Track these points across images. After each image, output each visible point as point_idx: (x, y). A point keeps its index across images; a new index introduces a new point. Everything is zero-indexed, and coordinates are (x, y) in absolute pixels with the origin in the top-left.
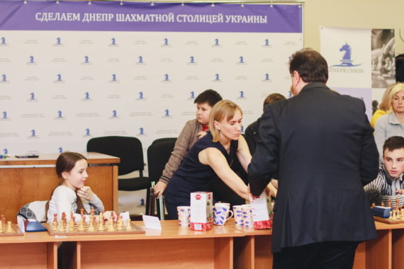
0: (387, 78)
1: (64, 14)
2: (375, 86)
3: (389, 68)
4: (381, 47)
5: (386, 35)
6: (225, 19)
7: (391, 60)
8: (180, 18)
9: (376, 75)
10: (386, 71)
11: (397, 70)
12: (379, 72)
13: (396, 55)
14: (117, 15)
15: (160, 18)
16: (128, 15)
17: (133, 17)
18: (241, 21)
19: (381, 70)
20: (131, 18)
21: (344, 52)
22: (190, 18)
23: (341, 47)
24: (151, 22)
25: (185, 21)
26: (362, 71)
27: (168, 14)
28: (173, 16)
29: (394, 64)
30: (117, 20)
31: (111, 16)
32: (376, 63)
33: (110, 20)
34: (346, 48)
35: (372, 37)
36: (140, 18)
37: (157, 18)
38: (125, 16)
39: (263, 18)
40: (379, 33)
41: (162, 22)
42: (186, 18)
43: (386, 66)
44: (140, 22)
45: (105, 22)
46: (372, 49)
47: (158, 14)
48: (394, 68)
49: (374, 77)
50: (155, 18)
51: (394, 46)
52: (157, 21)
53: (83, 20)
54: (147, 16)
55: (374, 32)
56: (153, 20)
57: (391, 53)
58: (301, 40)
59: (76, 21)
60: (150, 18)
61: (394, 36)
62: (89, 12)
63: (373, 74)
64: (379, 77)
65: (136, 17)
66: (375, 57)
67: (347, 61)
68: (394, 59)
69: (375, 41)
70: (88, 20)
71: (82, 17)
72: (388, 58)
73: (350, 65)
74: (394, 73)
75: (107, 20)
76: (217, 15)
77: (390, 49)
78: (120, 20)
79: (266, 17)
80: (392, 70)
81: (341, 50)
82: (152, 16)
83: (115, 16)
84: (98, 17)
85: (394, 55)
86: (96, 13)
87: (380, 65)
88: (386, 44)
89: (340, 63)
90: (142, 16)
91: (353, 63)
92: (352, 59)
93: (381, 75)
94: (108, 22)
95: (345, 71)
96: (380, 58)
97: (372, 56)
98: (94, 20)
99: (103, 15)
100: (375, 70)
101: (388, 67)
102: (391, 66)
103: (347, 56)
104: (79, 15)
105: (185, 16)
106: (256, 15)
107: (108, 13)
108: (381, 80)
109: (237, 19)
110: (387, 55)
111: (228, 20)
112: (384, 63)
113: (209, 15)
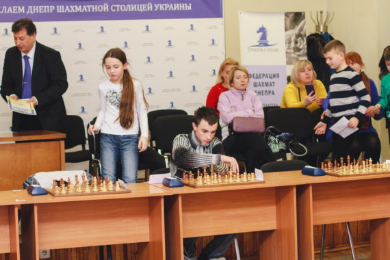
0: (299, 56)
1: (10, 8)
2: (289, 63)
3: (301, 47)
4: (294, 28)
5: (297, 17)
6: (154, 7)
7: (303, 39)
8: (114, 8)
9: (290, 53)
10: (298, 50)
11: (308, 48)
12: (292, 51)
13: (308, 35)
14: (58, 7)
15: (96, 8)
16: (67, 7)
17: (72, 9)
18: (168, 9)
19: (294, 49)
20: (70, 9)
21: (261, 34)
22: (123, 7)
23: (258, 29)
24: (88, 12)
25: (118, 10)
26: (277, 50)
27: (103, 5)
28: (107, 7)
29: (305, 43)
30: (58, 11)
31: (52, 8)
32: (290, 43)
33: (51, 11)
34: (262, 30)
35: (285, 20)
36: (78, 9)
37: (93, 9)
38: (65, 8)
39: (188, 5)
40: (291, 16)
41: (98, 12)
42: (120, 7)
43: (299, 44)
44: (79, 12)
45: (47, 13)
46: (286, 30)
47: (95, 5)
48: (306, 47)
49: (288, 55)
50: (91, 9)
51: (305, 27)
52: (93, 11)
53: (28, 13)
54: (84, 6)
55: (287, 15)
56: (89, 11)
57: (302, 33)
58: (222, 24)
59: (21, 13)
60: (87, 8)
61: (304, 18)
62: (32, 5)
63: (287, 53)
64: (293, 55)
65: (74, 8)
66: (288, 38)
67: (264, 41)
68: (305, 39)
69: (288, 23)
70: (31, 12)
71: (26, 9)
72: (300, 38)
73: (266, 45)
74: (306, 51)
75: (48, 11)
76: (147, 4)
77: (301, 29)
78: (61, 11)
79: (190, 5)
80: (304, 48)
81: (258, 32)
82: (89, 6)
83: (56, 8)
84: (40, 9)
85: (305, 35)
86: (39, 5)
87: (293, 44)
88: (298, 25)
89: (258, 44)
90: (80, 7)
91: (269, 43)
92: (268, 39)
93: (294, 53)
94: (50, 13)
95: (262, 50)
96: (293, 38)
97: (286, 36)
98: (37, 12)
99: (45, 7)
100: (289, 49)
101: (300, 45)
102: (303, 44)
103: (264, 37)
104: (23, 7)
105: (118, 6)
106: (182, 3)
107: (50, 5)
108: (295, 58)
109: (164, 7)
110: (299, 35)
111: (157, 8)
112: (296, 42)
113: (139, 4)
